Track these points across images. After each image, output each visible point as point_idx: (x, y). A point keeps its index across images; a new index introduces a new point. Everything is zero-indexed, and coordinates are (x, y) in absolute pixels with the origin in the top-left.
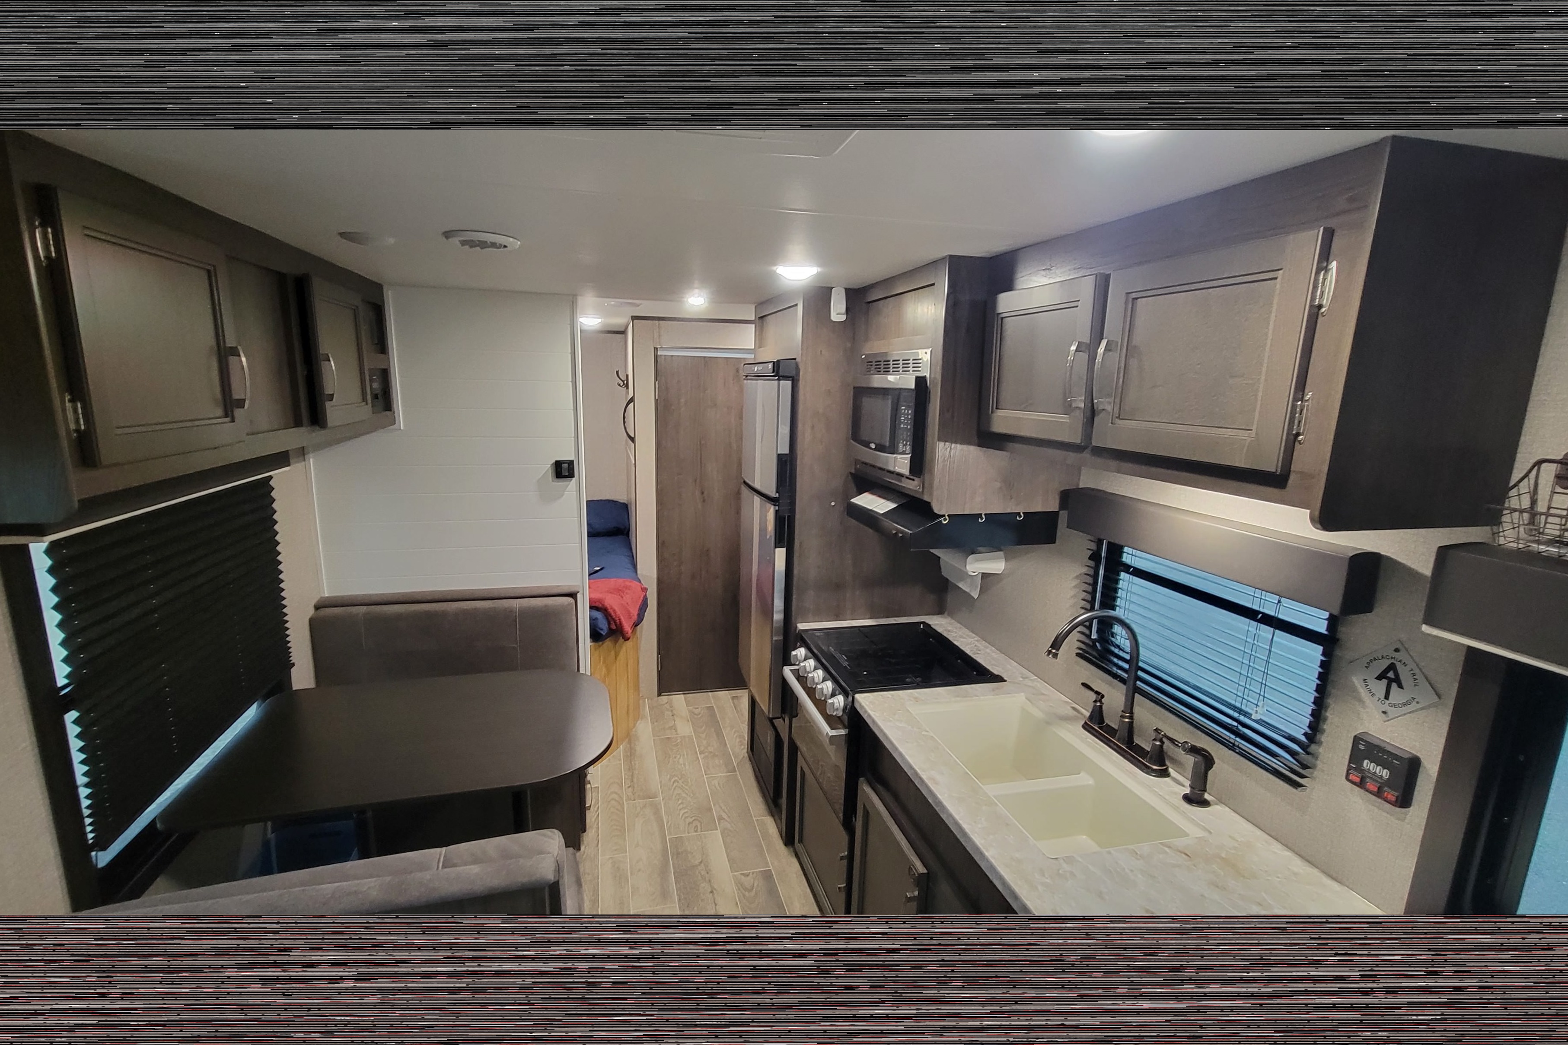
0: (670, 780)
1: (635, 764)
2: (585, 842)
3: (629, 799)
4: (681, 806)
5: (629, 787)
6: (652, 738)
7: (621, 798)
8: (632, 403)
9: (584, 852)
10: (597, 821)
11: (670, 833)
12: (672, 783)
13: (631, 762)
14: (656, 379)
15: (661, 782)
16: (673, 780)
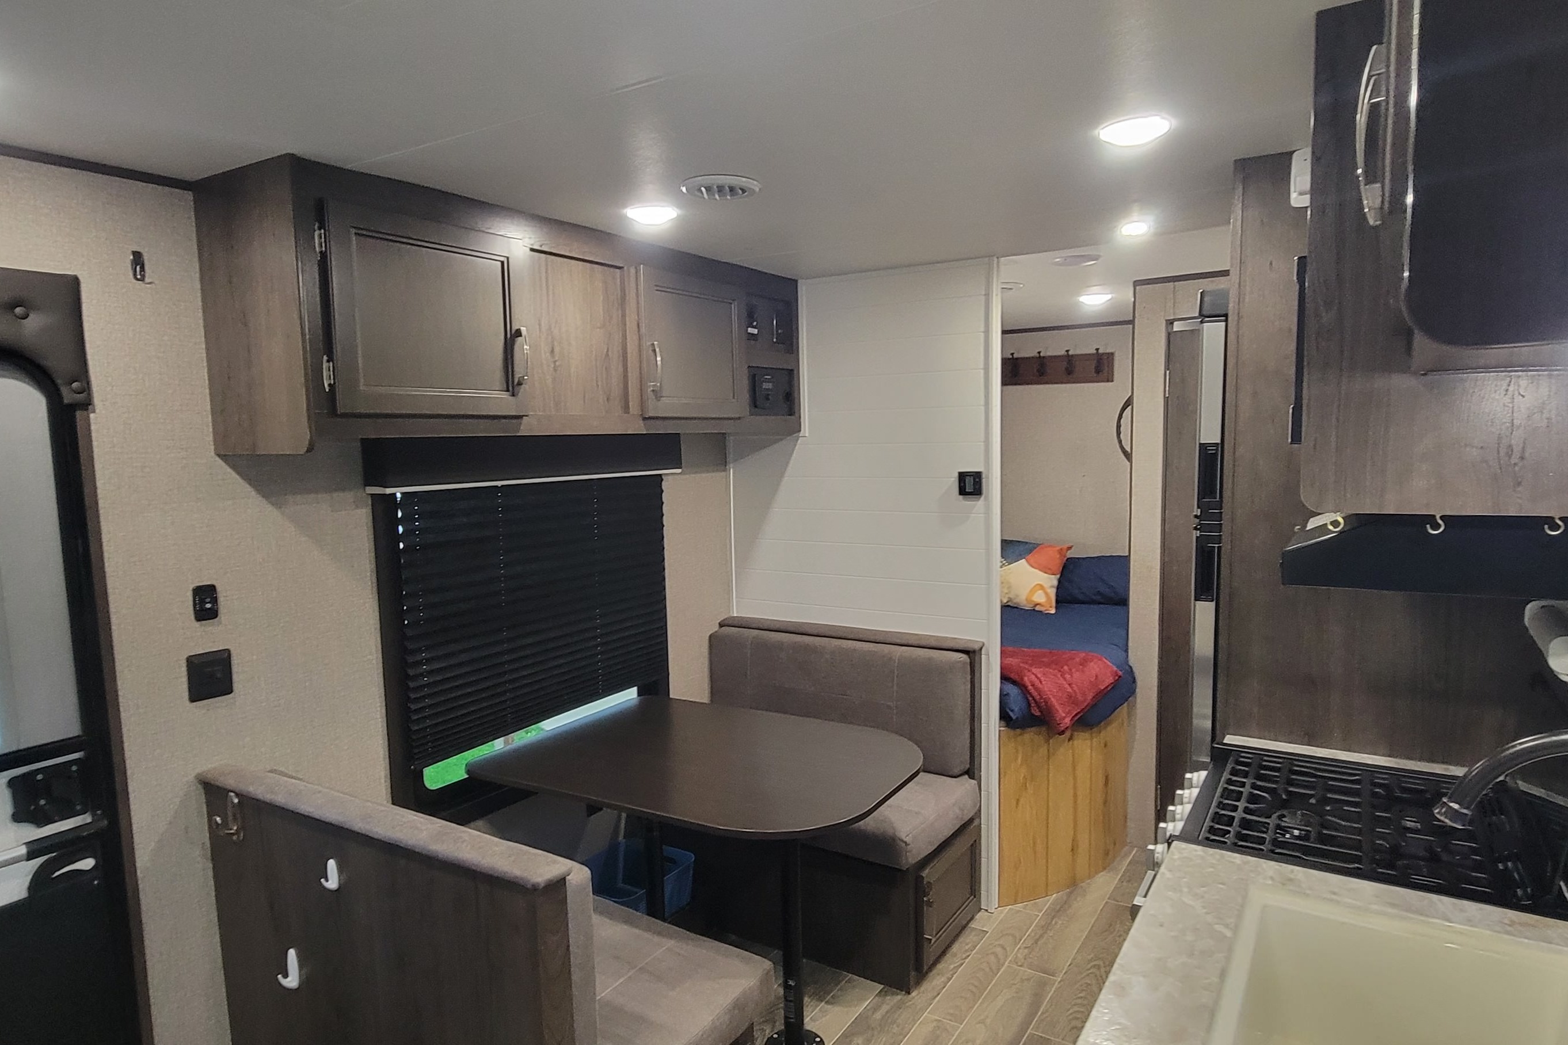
0: (1090, 961)
1: (1056, 923)
2: (922, 989)
3: (1015, 961)
4: (1079, 1001)
5: (1026, 948)
6: (1106, 900)
7: (1006, 957)
8: (1130, 407)
9: (913, 998)
10: (955, 971)
11: (1037, 1028)
12: (1089, 966)
13: (1052, 919)
14: (1167, 368)
15: (1074, 959)
16: (1092, 964)
